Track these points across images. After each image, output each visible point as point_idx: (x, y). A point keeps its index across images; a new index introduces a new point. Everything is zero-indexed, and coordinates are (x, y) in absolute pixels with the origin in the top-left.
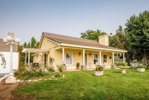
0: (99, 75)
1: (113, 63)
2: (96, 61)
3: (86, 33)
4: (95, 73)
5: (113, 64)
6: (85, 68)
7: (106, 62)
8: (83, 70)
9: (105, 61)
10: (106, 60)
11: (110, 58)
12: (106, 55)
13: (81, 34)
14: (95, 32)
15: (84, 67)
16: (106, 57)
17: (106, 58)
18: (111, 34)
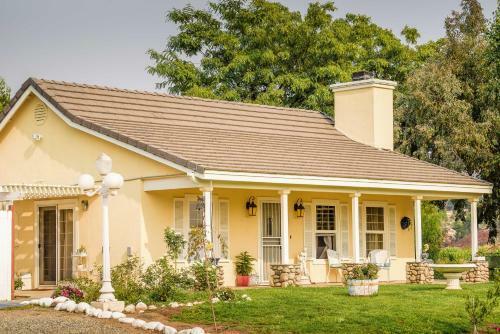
0: (367, 294)
1: (419, 253)
2: (328, 242)
3: (217, 16)
4: (352, 285)
5: (419, 260)
6: (292, 276)
7: (381, 246)
8: (286, 284)
9: (374, 242)
10: (380, 237)
11: (405, 223)
12: (380, 210)
13: (175, 17)
14: (296, 17)
15: (287, 270)
16: (381, 219)
17: (381, 227)
18: (411, 34)
